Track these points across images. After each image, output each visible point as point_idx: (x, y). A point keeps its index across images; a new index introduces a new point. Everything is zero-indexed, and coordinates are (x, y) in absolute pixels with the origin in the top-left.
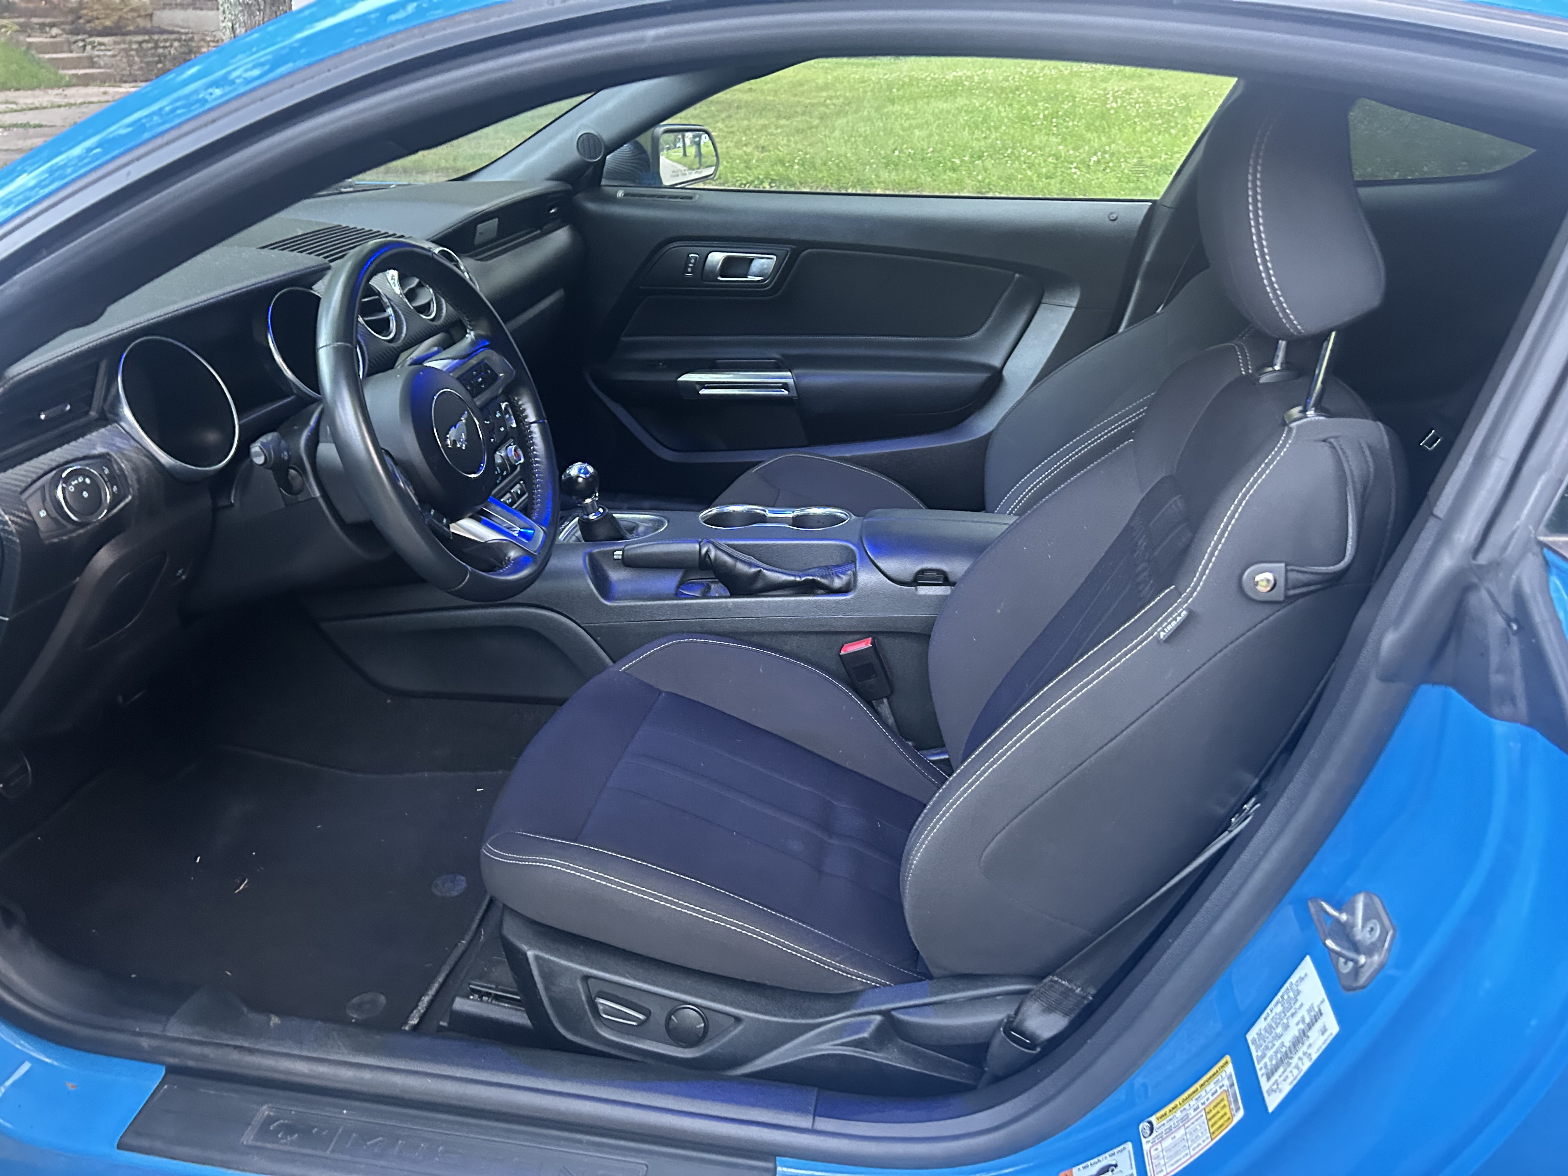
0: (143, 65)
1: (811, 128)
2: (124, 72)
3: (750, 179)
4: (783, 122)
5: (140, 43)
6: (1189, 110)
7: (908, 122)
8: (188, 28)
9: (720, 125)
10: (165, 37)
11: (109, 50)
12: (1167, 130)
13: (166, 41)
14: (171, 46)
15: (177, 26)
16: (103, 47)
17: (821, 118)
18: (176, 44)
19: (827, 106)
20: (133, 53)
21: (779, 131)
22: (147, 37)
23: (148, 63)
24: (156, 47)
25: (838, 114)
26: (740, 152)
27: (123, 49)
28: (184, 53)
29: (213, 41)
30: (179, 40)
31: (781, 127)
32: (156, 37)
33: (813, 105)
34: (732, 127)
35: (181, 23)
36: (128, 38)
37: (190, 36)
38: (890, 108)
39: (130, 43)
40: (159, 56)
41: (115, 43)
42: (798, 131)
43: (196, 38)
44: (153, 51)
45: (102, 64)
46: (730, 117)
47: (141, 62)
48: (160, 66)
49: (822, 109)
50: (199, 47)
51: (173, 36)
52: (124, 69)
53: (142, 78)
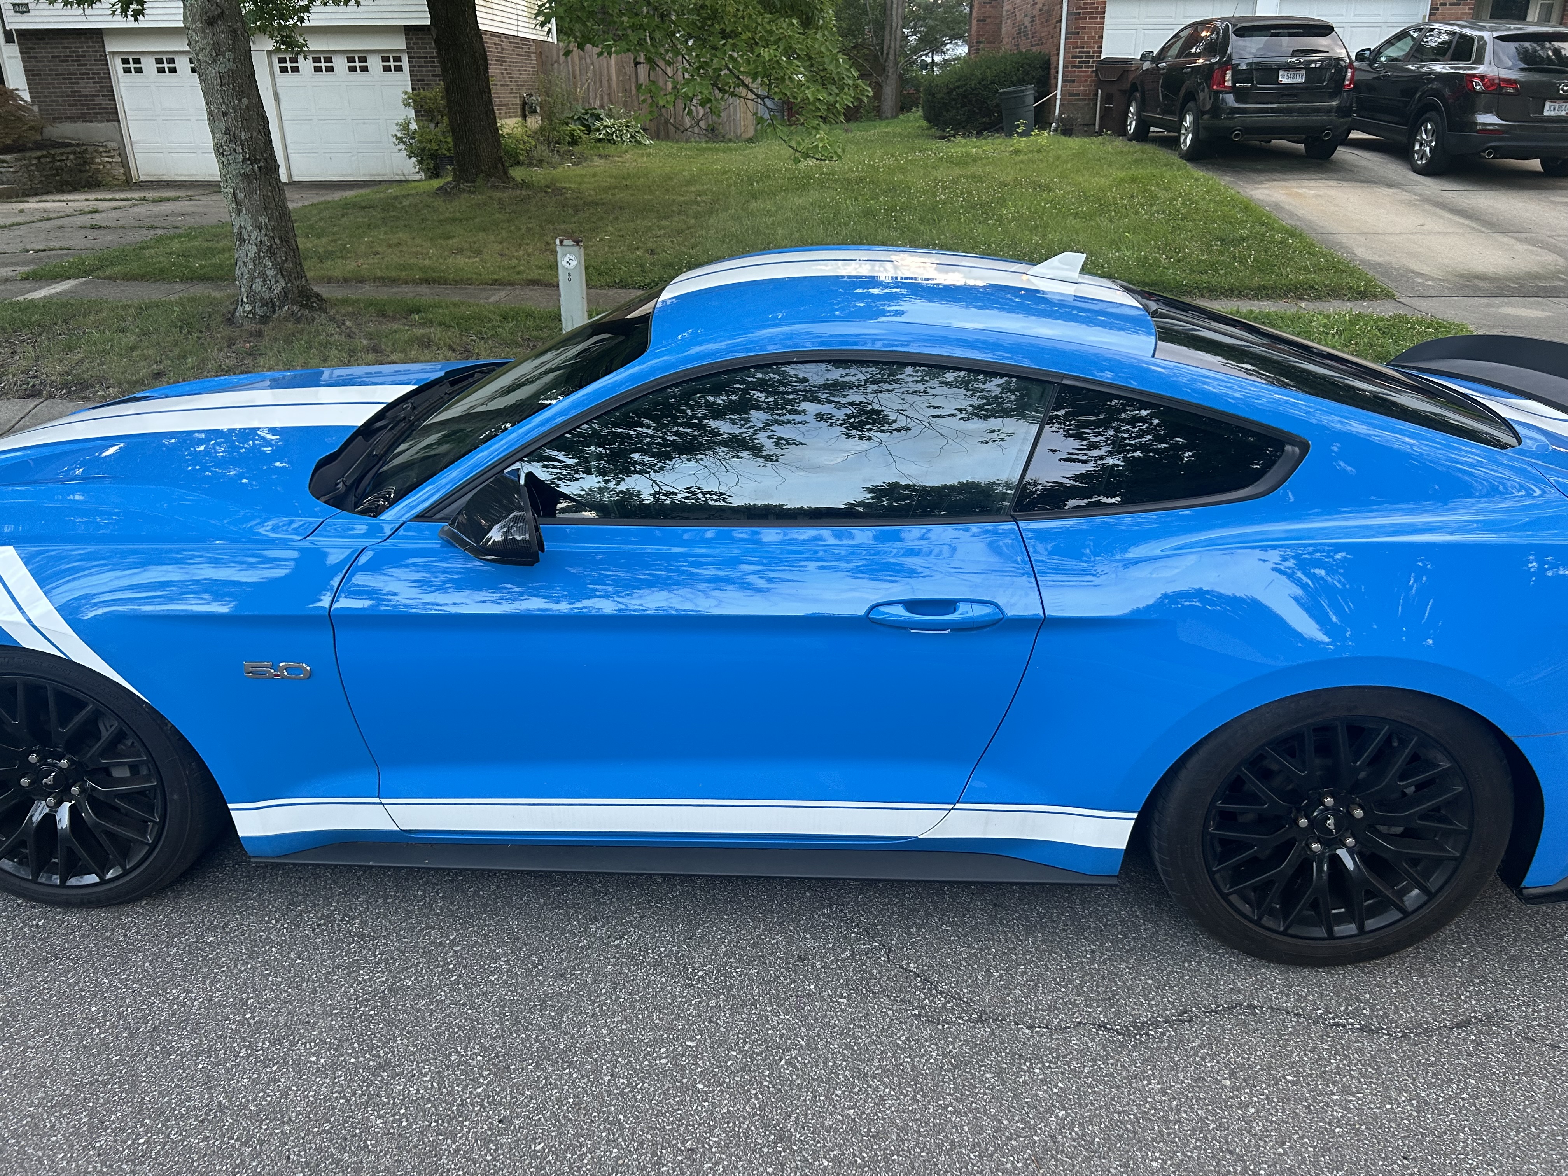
0: (43, 179)
1: (688, 228)
2: (26, 187)
3: (647, 281)
4: (664, 223)
5: (39, 158)
6: (1005, 200)
7: (771, 219)
8: (79, 139)
9: (610, 228)
10: (62, 150)
11: (11, 167)
12: (986, 220)
13: (62, 154)
14: (67, 159)
15: (69, 138)
16: (5, 165)
17: (696, 218)
18: (72, 157)
19: (698, 204)
20: (33, 168)
21: (662, 232)
22: (45, 153)
23: (46, 176)
24: (54, 160)
25: (711, 212)
26: (634, 256)
27: (24, 165)
28: (79, 165)
29: (105, 152)
30: (74, 153)
31: (664, 228)
32: (52, 152)
33: (686, 203)
34: (620, 230)
35: (71, 136)
36: (28, 155)
37: (84, 147)
38: (753, 205)
39: (30, 159)
40: (57, 169)
41: (17, 160)
42: (680, 232)
43: (89, 148)
44: (50, 165)
45: (5, 179)
46: (617, 219)
47: (41, 176)
48: (58, 178)
49: (695, 207)
50: (93, 158)
51: (68, 150)
52: (25, 184)
53: (43, 191)
